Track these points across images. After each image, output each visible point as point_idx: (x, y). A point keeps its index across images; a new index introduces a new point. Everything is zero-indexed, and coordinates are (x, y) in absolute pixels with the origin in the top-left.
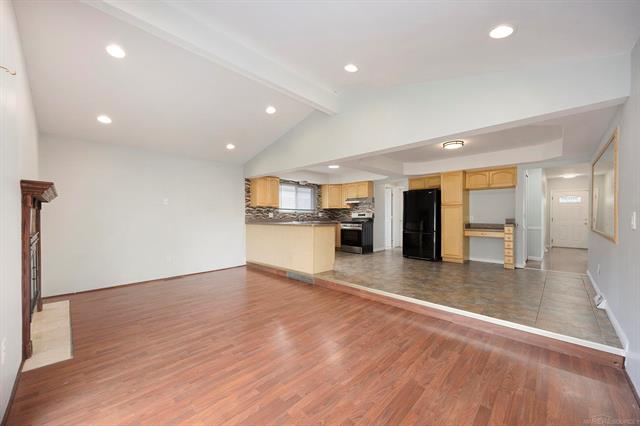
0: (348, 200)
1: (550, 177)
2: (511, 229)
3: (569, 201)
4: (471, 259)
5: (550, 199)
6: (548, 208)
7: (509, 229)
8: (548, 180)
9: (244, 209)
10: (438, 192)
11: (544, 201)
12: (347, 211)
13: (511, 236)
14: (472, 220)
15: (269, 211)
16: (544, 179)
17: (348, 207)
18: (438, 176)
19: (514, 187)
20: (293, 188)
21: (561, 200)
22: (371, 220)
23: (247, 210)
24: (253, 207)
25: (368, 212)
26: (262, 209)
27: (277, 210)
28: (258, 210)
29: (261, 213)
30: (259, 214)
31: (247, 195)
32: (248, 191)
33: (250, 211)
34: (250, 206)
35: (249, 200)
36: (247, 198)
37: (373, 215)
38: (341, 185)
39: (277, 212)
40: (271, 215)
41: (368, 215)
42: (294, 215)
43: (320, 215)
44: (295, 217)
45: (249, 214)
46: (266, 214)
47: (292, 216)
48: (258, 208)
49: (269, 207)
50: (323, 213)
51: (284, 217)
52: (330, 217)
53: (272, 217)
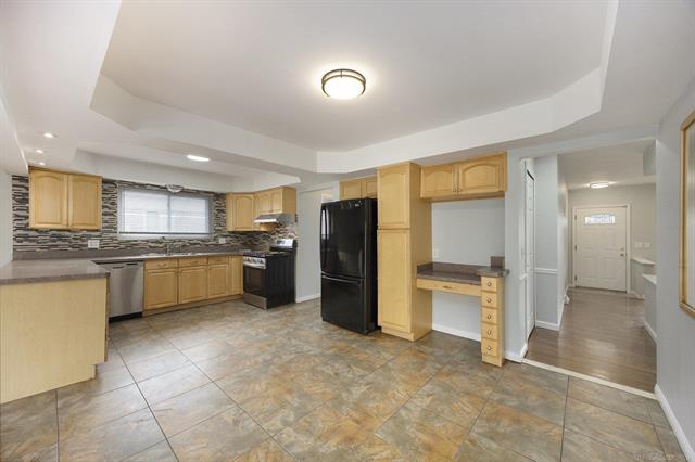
0: (261, 217)
1: (571, 187)
2: (494, 281)
3: (599, 221)
4: (435, 327)
5: (572, 219)
6: (570, 233)
7: (490, 282)
8: (570, 191)
9: (10, 234)
10: (372, 204)
11: (562, 222)
12: (266, 235)
13: (494, 297)
14: (438, 256)
15: (90, 237)
16: (564, 189)
17: (262, 229)
18: (371, 175)
19: (501, 195)
20: (162, 198)
21: (587, 220)
22: (292, 252)
23: (19, 236)
24: (36, 230)
25: (290, 237)
26: (67, 233)
27: (111, 235)
28: (53, 236)
29: (64, 241)
30: (58, 243)
31: (18, 206)
32: (22, 200)
33: (26, 238)
34: (26, 228)
35: (27, 217)
36: (18, 213)
37: (295, 243)
38: (253, 193)
39: (111, 238)
40: (93, 244)
41: (288, 243)
42: (157, 242)
43: (222, 241)
44: (161, 246)
45: (25, 243)
46: (80, 242)
47: (153, 245)
48: (55, 232)
49: (88, 230)
50: (229, 238)
51: (132, 246)
52: (245, 244)
53: (97, 247)
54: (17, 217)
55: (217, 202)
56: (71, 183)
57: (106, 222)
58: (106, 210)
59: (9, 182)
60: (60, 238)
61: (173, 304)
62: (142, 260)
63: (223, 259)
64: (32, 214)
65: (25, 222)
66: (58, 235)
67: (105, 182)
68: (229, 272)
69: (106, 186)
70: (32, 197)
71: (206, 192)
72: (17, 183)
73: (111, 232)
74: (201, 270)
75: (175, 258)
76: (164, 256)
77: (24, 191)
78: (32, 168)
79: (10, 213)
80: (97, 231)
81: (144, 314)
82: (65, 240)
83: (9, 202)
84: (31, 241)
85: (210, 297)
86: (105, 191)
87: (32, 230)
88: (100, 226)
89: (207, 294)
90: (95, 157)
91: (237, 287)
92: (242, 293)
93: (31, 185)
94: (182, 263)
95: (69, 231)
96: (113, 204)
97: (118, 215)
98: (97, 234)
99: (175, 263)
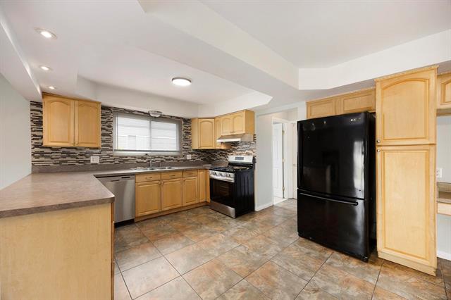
0: (222, 137)
9: (29, 151)
12: (224, 153)
15: (92, 154)
17: (223, 148)
20: (145, 122)
22: (251, 167)
23: (36, 153)
24: (50, 148)
25: (248, 154)
26: (74, 151)
27: (108, 152)
28: (63, 153)
29: (72, 157)
30: (68, 159)
31: (36, 127)
32: (38, 122)
33: (42, 154)
34: (41, 146)
35: (42, 137)
36: (34, 133)
37: (254, 159)
38: (214, 118)
39: (108, 155)
40: (95, 160)
41: (248, 159)
42: (142, 158)
43: (189, 157)
44: (145, 161)
45: (41, 159)
46: (84, 158)
47: (139, 160)
48: (65, 150)
49: (90, 148)
50: (194, 155)
51: (124, 162)
52: (204, 160)
53: (98, 162)
54: (35, 137)
55: (185, 125)
56: (77, 108)
57: (103, 141)
58: (104, 132)
59: (28, 107)
60: (69, 154)
61: (157, 211)
62: (133, 174)
63: (194, 173)
64: (45, 134)
65: (40, 141)
66: (68, 152)
67: (103, 108)
68: (198, 183)
69: (104, 112)
70: (45, 120)
71: (177, 118)
72: (34, 107)
73: (108, 150)
74: (177, 182)
75: (158, 172)
76: (149, 170)
77: (40, 114)
78: (45, 94)
79: (29, 133)
80: (97, 148)
81: (135, 221)
82: (74, 157)
83: (28, 124)
84: (46, 157)
85: (185, 204)
86: (103, 116)
87: (46, 148)
88: (100, 145)
89: (182, 202)
90: (96, 85)
91: (204, 195)
92: (209, 200)
93: (45, 110)
94: (164, 176)
95: (76, 149)
96: (110, 126)
97: (113, 135)
98: (98, 151)
99: (158, 177)
